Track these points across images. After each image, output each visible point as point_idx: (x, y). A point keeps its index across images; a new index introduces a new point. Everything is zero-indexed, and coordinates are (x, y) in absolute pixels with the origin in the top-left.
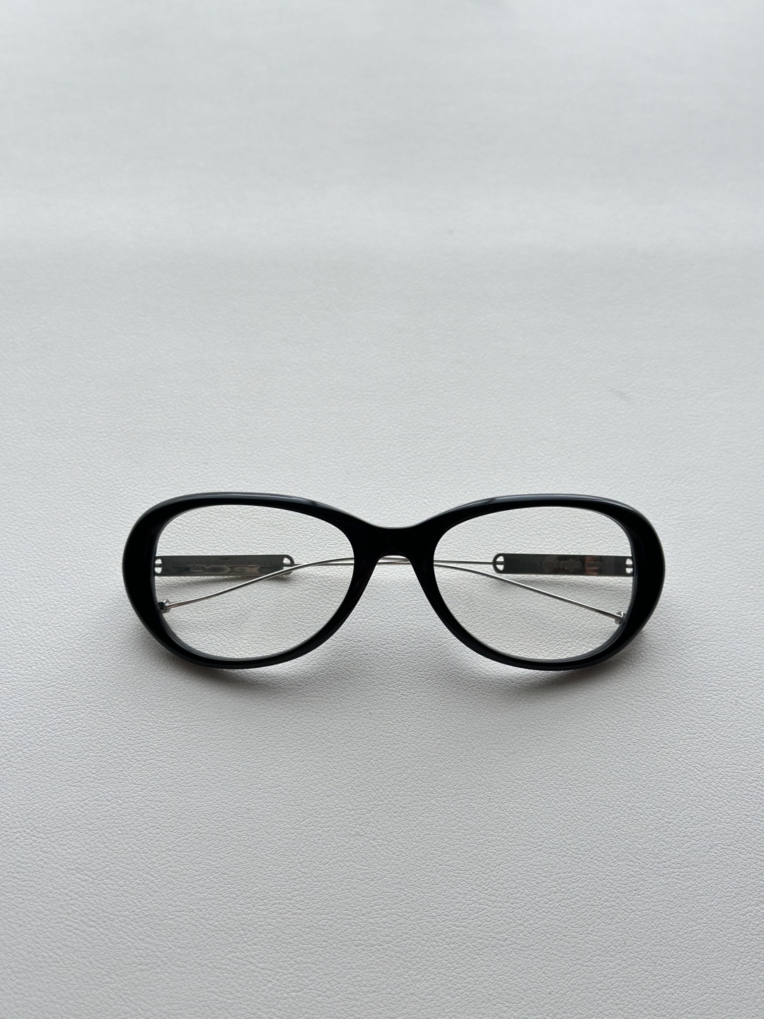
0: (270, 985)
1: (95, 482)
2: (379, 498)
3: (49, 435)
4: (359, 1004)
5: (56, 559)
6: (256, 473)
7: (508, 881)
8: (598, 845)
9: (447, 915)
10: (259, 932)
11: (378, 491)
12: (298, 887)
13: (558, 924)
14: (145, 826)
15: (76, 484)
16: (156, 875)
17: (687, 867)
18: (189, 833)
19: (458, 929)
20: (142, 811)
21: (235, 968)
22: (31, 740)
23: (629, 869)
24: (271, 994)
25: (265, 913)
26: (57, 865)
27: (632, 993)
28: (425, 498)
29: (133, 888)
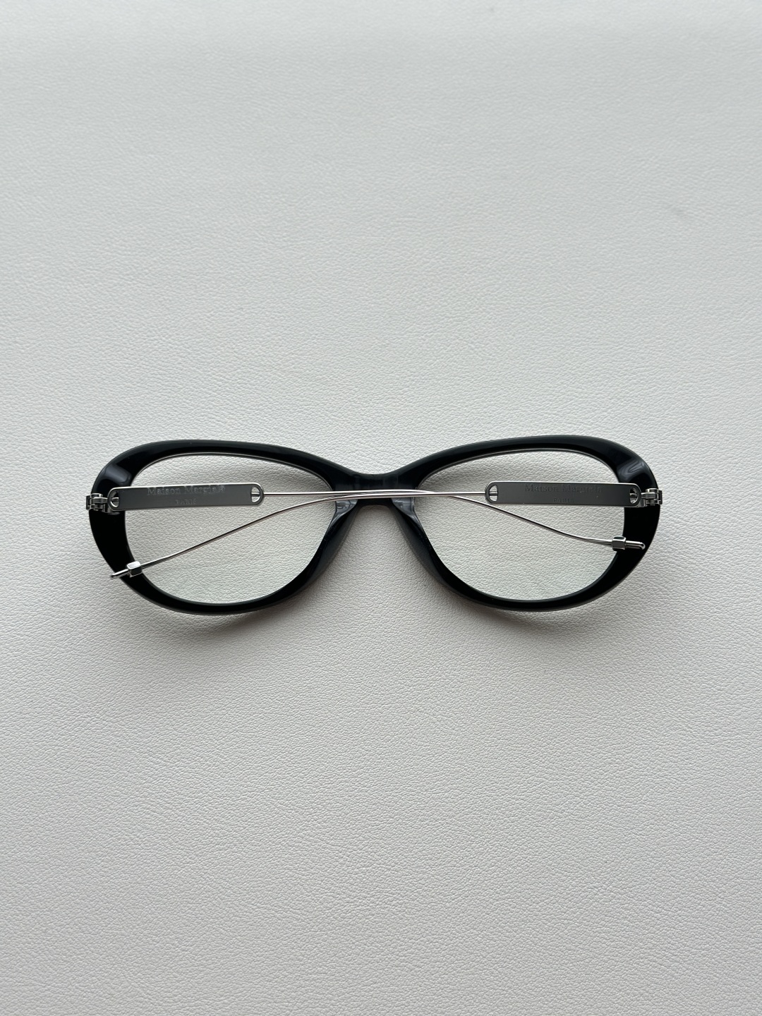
0: (341, 860)
1: (128, 334)
2: (424, 345)
3: (73, 279)
4: (425, 876)
5: (96, 423)
6: (295, 319)
7: (564, 753)
8: (651, 714)
9: (506, 789)
10: (328, 810)
11: (423, 337)
12: (362, 764)
13: (613, 795)
14: (211, 707)
15: (107, 337)
16: (225, 756)
17: (738, 734)
18: (254, 713)
19: (517, 802)
20: (207, 692)
21: (308, 846)
22: (91, 621)
23: (681, 738)
24: (343, 870)
25: (333, 791)
26: (130, 749)
27: (684, 859)
28: (472, 343)
29: (204, 770)
